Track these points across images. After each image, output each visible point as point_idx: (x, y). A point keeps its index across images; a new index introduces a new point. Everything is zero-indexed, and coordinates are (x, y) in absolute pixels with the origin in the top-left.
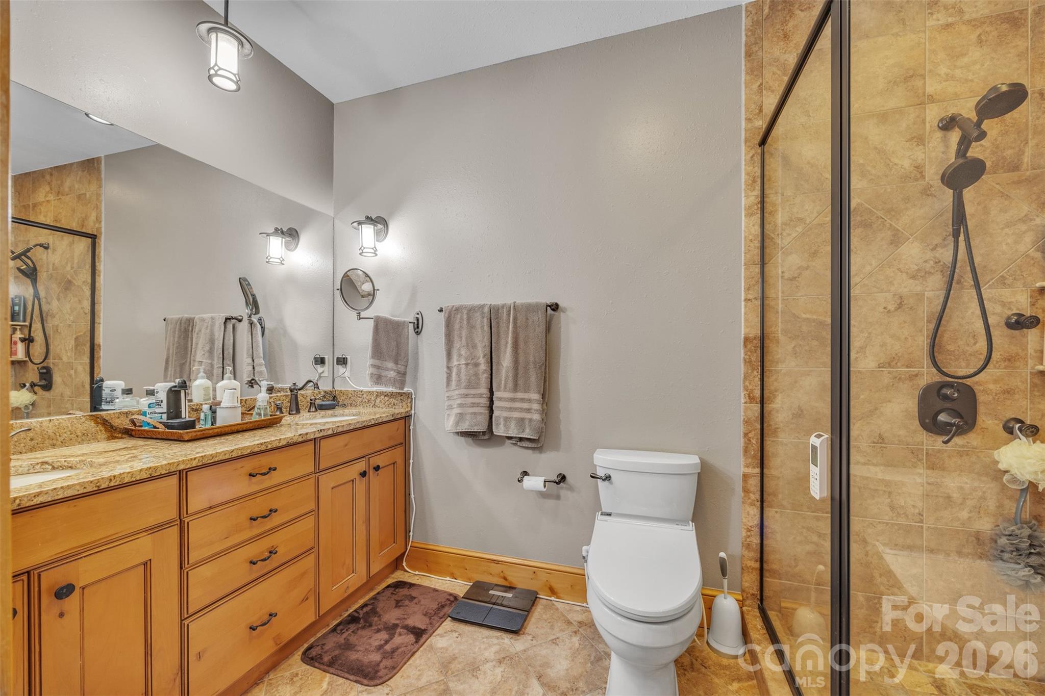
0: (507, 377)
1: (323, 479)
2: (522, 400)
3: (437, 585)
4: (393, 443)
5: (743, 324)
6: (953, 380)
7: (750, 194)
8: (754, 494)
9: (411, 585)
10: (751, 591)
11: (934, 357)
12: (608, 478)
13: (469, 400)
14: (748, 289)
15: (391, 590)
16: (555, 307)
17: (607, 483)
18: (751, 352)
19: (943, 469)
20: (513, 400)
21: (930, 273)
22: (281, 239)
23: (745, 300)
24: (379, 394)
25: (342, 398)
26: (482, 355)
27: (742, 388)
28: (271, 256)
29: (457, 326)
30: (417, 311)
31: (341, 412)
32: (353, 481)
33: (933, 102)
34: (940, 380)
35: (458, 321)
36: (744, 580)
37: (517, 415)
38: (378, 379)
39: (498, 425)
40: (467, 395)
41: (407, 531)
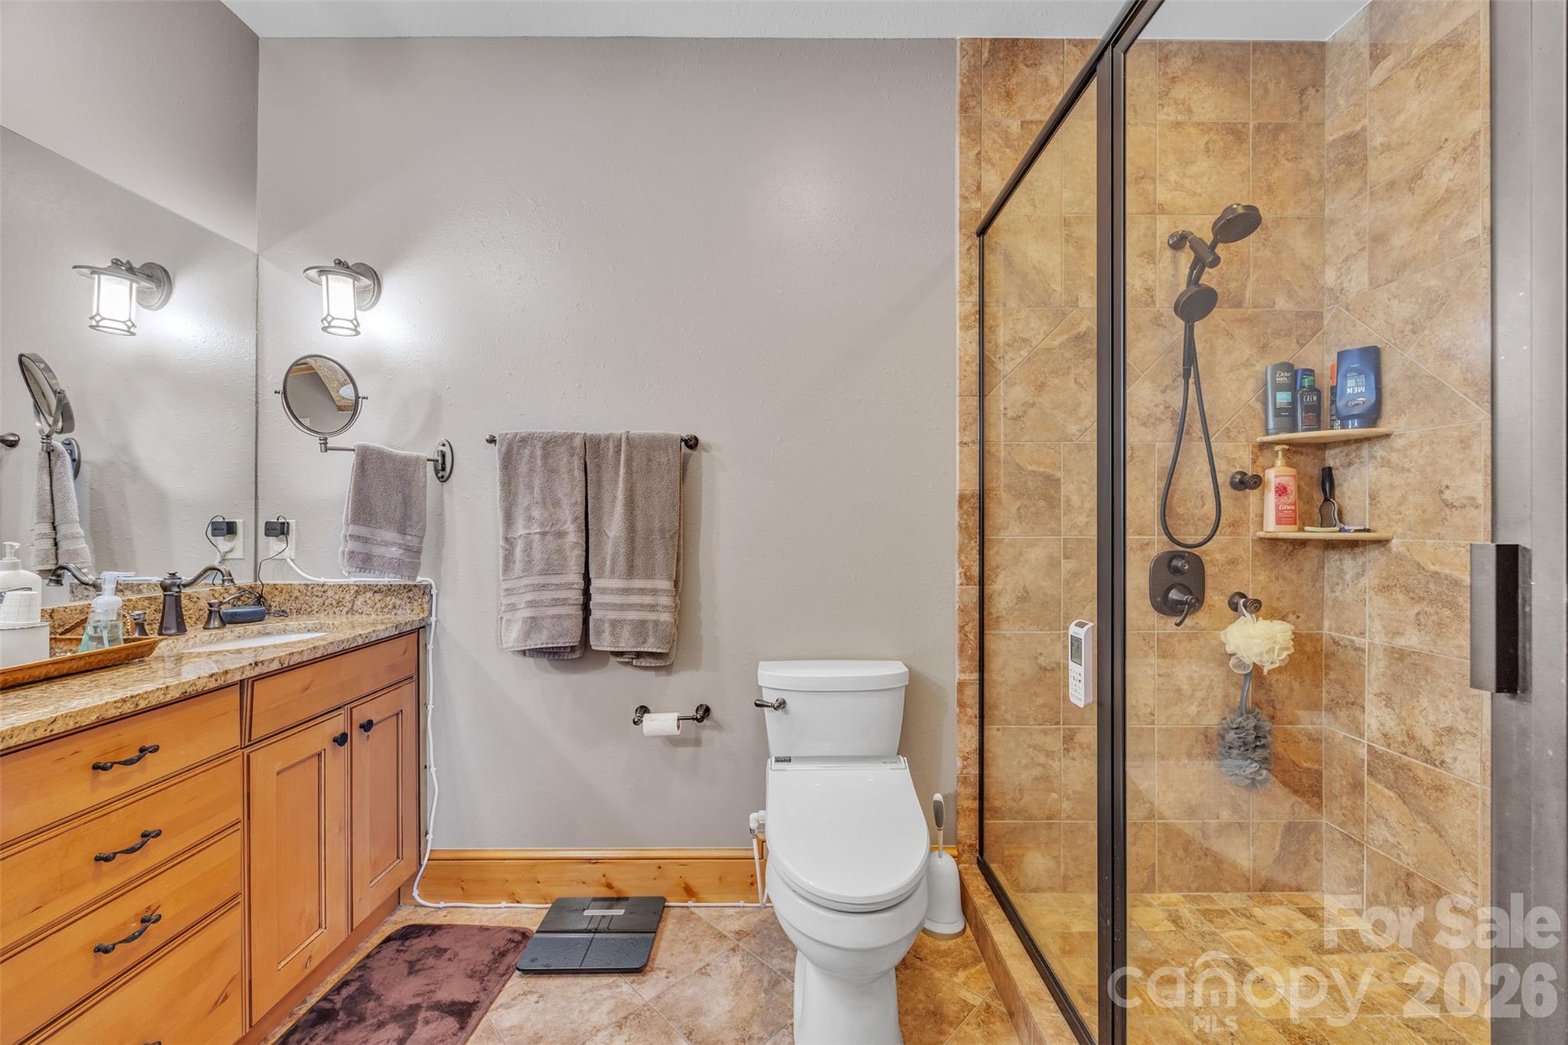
0: (615, 555)
1: (258, 758)
2: (642, 591)
3: (485, 919)
4: (396, 678)
5: (958, 477)
6: (1182, 549)
7: (967, 299)
8: (971, 708)
9: (434, 929)
10: (969, 842)
11: (1165, 521)
12: (781, 705)
13: (548, 595)
14: (965, 429)
15: (395, 945)
16: (692, 443)
17: (780, 712)
18: (968, 515)
19: (1174, 657)
20: (627, 591)
21: (1160, 420)
22: (128, 282)
23: (961, 443)
24: (361, 589)
25: (277, 599)
26: (570, 519)
27: (957, 564)
28: (103, 313)
29: (523, 468)
30: (443, 440)
31: (281, 625)
32: (319, 755)
33: (1163, 213)
34: (1170, 550)
35: (525, 459)
36: (959, 828)
37: (633, 615)
38: (364, 561)
39: (599, 633)
40: (544, 587)
41: (421, 834)
